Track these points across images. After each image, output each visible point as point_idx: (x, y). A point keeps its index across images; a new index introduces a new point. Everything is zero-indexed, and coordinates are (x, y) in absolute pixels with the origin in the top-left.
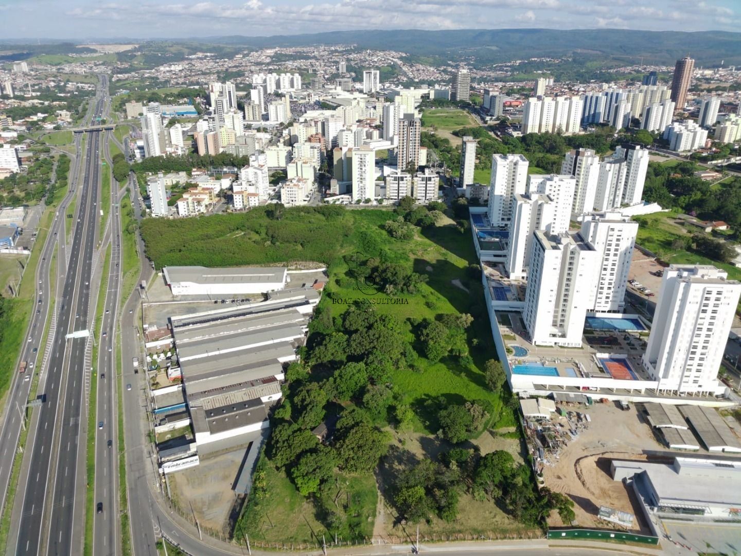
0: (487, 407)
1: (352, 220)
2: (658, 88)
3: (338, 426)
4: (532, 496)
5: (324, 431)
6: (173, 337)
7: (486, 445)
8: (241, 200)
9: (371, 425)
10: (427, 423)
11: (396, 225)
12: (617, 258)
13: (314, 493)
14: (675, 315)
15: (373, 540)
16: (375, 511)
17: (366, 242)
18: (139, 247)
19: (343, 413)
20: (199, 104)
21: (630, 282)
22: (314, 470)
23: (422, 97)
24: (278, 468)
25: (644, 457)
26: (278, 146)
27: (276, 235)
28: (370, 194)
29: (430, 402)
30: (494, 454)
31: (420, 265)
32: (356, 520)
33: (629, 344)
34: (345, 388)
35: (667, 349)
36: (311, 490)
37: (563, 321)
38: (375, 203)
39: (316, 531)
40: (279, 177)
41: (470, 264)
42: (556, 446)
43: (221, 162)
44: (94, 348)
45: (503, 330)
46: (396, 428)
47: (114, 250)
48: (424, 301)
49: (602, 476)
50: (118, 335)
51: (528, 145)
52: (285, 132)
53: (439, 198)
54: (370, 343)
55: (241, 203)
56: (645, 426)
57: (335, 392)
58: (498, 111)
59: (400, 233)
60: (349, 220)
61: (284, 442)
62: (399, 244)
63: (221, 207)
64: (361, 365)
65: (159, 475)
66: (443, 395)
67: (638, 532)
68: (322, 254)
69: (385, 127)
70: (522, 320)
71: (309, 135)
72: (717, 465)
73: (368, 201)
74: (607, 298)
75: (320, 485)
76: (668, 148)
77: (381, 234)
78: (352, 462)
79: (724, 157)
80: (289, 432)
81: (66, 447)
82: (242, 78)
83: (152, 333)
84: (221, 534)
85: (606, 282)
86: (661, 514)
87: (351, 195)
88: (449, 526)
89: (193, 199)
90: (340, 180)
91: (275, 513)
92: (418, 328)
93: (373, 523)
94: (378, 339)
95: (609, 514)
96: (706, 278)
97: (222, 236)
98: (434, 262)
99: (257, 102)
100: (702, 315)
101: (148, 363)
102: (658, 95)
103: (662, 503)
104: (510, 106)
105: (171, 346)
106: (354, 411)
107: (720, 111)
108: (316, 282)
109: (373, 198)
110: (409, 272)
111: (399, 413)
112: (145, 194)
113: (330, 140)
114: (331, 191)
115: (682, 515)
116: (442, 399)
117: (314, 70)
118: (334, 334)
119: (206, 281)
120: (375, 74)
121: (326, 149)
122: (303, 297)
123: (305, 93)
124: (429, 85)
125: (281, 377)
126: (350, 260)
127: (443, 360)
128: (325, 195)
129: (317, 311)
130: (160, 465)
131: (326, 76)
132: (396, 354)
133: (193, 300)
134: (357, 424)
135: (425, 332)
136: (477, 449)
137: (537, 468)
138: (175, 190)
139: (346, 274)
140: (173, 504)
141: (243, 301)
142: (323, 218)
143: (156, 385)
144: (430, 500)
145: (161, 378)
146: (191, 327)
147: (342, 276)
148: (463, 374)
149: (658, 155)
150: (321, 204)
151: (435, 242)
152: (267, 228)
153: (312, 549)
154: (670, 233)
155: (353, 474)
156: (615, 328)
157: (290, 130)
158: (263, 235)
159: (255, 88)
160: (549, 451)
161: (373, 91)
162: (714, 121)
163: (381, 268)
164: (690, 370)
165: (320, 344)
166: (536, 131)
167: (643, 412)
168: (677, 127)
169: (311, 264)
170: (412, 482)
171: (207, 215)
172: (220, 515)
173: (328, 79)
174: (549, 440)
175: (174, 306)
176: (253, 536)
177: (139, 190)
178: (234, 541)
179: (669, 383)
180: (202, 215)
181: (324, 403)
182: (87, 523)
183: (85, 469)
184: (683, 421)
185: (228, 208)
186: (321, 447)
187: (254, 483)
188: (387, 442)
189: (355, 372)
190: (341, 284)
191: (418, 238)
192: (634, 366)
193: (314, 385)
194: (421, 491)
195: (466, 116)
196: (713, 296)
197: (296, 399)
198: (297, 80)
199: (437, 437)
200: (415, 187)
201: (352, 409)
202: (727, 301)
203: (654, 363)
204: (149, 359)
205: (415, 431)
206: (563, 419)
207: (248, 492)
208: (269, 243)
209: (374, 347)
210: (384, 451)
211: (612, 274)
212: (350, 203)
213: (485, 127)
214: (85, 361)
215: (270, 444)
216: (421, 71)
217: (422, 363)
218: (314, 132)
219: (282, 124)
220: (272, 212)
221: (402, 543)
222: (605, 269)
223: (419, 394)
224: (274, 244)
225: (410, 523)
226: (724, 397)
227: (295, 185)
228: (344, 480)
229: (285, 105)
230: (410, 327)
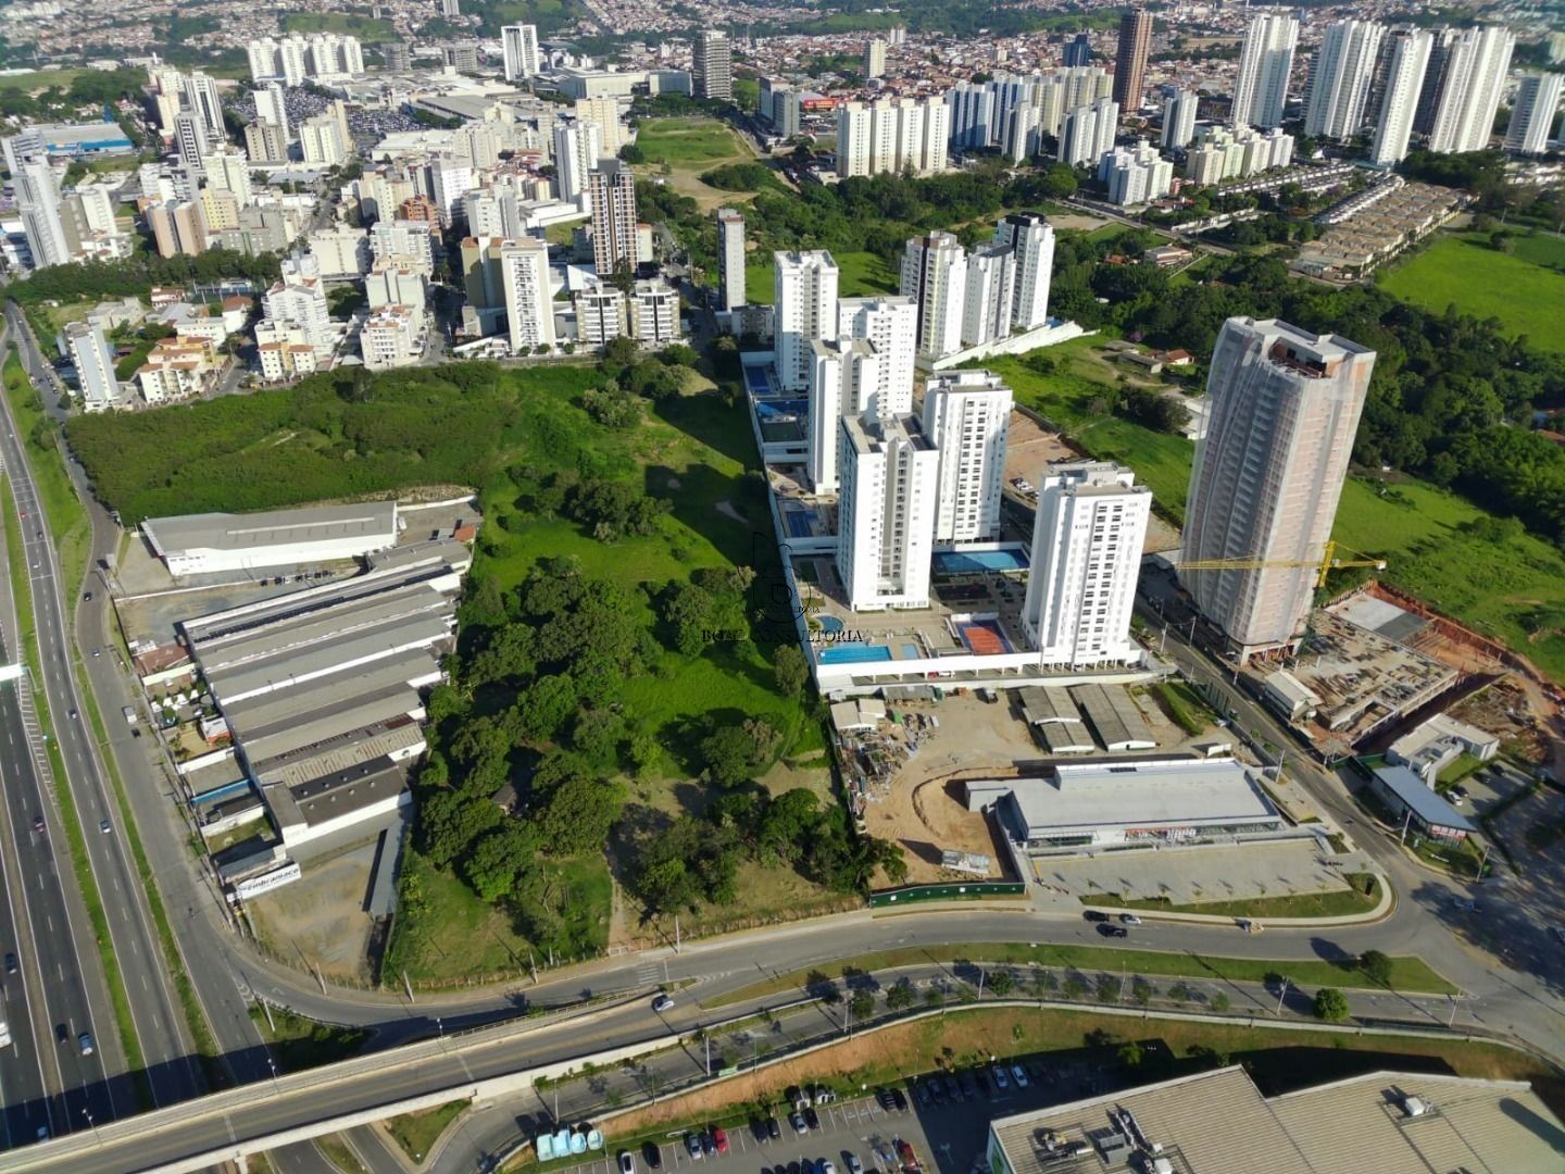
0: (779, 724)
1: (517, 390)
2: (1090, 72)
3: (536, 785)
4: (845, 848)
5: (512, 797)
6: (193, 659)
7: (778, 782)
8: (277, 362)
9: (590, 777)
10: (685, 761)
11: (603, 398)
12: (982, 450)
13: (506, 896)
14: (1057, 548)
15: (609, 950)
16: (609, 907)
17: (548, 436)
18: (77, 479)
19: (544, 763)
20: (129, 117)
21: (1014, 482)
22: (504, 859)
23: (634, 90)
24: (438, 866)
25: (1014, 772)
26: (336, 230)
27: (362, 435)
28: (546, 334)
29: (686, 727)
30: (787, 795)
31: (657, 478)
32: (579, 925)
33: (1003, 594)
34: (539, 722)
35: (1050, 601)
36: (502, 892)
37: (898, 566)
38: (558, 352)
39: (517, 952)
40: (349, 302)
41: (746, 469)
42: (885, 769)
43: (212, 270)
44: (38, 698)
45: (802, 590)
46: (633, 775)
47: (17, 489)
48: (669, 547)
49: (953, 805)
50: (80, 669)
51: (850, 202)
52: (347, 191)
53: (683, 335)
54: (577, 637)
55: (279, 368)
56: (1020, 724)
57: (524, 729)
58: (791, 124)
59: (612, 415)
60: (509, 393)
61: (444, 823)
62: (613, 437)
63: (232, 377)
64: (565, 678)
65: (228, 905)
66: (710, 713)
67: (999, 880)
68: (463, 468)
69: (560, 168)
70: (835, 569)
71: (401, 201)
72: (1112, 770)
73: (543, 349)
74: (972, 517)
75: (515, 882)
76: (1106, 199)
77: (577, 418)
78: (565, 839)
79: (1198, 216)
80: (452, 805)
81: (37, 884)
82: (216, 33)
83: (150, 657)
84: (358, 981)
85: (968, 492)
86: (1033, 850)
87: (508, 338)
88: (724, 912)
89: (174, 365)
90: (481, 305)
91: (445, 935)
92: (662, 598)
93: (607, 926)
94: (589, 628)
95: (957, 860)
96: (1099, 485)
97: (249, 443)
98: (682, 470)
99: (271, 120)
100: (1095, 545)
101: (156, 715)
102: (1091, 86)
103: (1032, 834)
104: (815, 110)
105: (194, 677)
106: (559, 757)
107: (1198, 117)
108: (458, 525)
109: (553, 341)
110: (638, 495)
111: (637, 752)
112: (54, 353)
113: (448, 207)
114: (466, 331)
115: (1062, 849)
116: (707, 720)
117: (385, 12)
118: (509, 626)
119: (237, 543)
120: (528, 34)
121: (442, 228)
122: (438, 559)
123: (376, 84)
124: (649, 44)
125: (419, 713)
126: (522, 475)
127: (706, 654)
128: (453, 341)
129: (470, 584)
130: (229, 889)
131: (415, 26)
132: (624, 652)
133: (216, 582)
134: (567, 778)
135: (673, 606)
136: (763, 791)
137: (857, 808)
138: (122, 341)
139: (519, 504)
140: (264, 948)
141: (317, 575)
142: (455, 390)
143: (183, 754)
144: (693, 877)
145: (189, 739)
146: (228, 638)
147: (509, 510)
148: (741, 674)
149: (1087, 214)
150: (447, 360)
151: (682, 429)
152: (344, 422)
153: (513, 977)
154: (1089, 382)
155: (568, 858)
156: (984, 569)
157: (356, 187)
158: (338, 437)
159: (263, 87)
160: (875, 779)
161: (527, 75)
162: (1190, 138)
163: (583, 491)
164: (1086, 630)
165: (484, 647)
166: (865, 172)
167: (1017, 702)
168: (1122, 156)
169: (444, 491)
170: (663, 855)
171: (208, 398)
172: (351, 951)
173: (418, 33)
174: (874, 763)
175: (183, 599)
176: (413, 975)
177: (36, 344)
178: (383, 987)
179: (1057, 653)
180: (197, 401)
181: (506, 750)
182: (114, 1000)
183: (85, 914)
184: (1075, 710)
185: (251, 379)
186: (512, 823)
187: (402, 894)
188: (619, 801)
189: (554, 691)
190: (509, 523)
191: (649, 422)
192: (1009, 632)
193: (485, 722)
194: (678, 866)
195: (728, 135)
196: (1109, 514)
197: (454, 750)
198: (353, 50)
199: (702, 783)
200: (634, 316)
201: (555, 754)
202: (1130, 519)
203: (1036, 622)
204: (156, 707)
205: (665, 776)
206: (897, 728)
207: (394, 910)
208: (352, 452)
209: (585, 644)
210: (616, 815)
211: (976, 478)
212: (508, 354)
213: (765, 162)
214: (25, 724)
215: (418, 828)
216: (628, 11)
217: (670, 663)
218: (411, 194)
219: (334, 169)
220: (346, 384)
221: (654, 947)
222: (965, 471)
223: (671, 714)
224: (364, 455)
225: (666, 916)
226: (1140, 666)
227: (389, 324)
228: (555, 869)
229: (337, 126)
230: (646, 599)
